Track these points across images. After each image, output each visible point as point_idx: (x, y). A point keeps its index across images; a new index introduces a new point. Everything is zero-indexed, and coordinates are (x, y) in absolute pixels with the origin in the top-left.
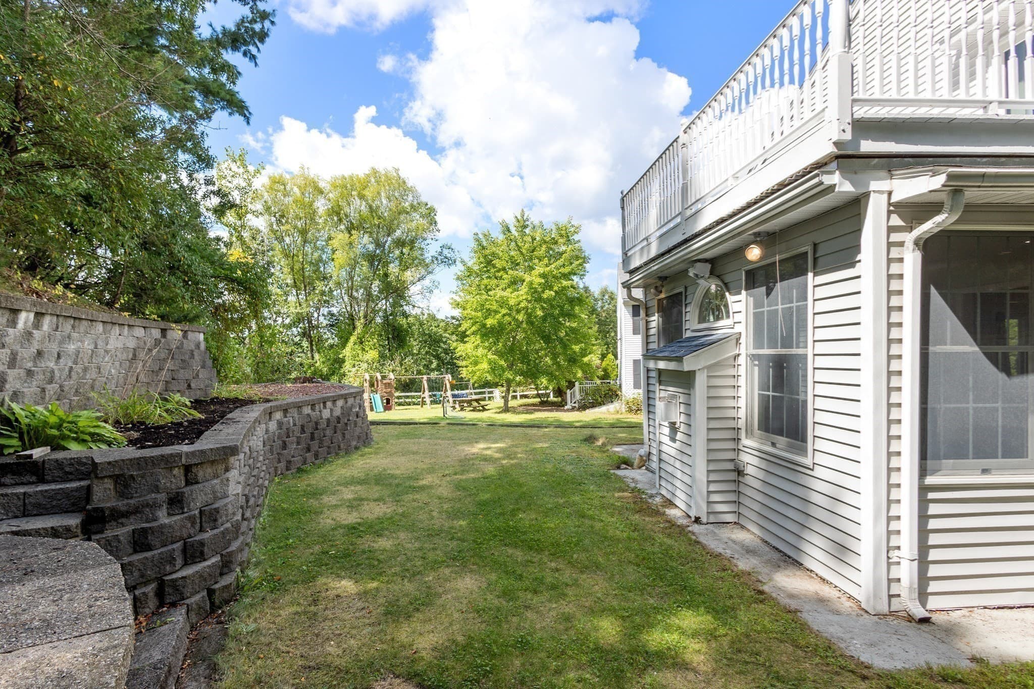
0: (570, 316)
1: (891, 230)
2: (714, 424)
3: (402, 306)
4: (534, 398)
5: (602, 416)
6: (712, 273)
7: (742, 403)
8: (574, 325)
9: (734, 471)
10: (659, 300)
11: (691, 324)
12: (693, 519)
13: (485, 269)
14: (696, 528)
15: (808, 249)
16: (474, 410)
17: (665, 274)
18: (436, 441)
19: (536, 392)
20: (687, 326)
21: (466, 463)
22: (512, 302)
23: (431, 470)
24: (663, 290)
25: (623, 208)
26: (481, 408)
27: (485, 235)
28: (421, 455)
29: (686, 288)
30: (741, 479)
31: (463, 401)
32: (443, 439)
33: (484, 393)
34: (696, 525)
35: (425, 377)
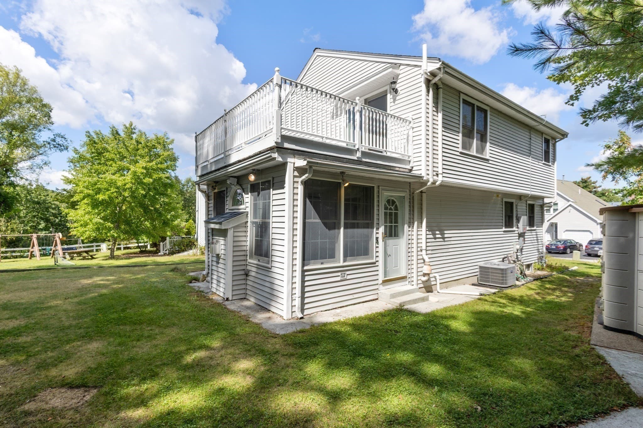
0: (164, 194)
1: (295, 177)
2: (236, 254)
3: (9, 177)
4: (135, 248)
5: (185, 258)
6: (238, 183)
7: (248, 243)
8: (167, 200)
9: (245, 274)
10: (214, 193)
11: (229, 207)
12: (226, 299)
13: (96, 158)
14: (227, 303)
15: (271, 179)
16: (84, 258)
17: (217, 180)
18: (54, 280)
19: (137, 245)
20: (227, 207)
21: (84, 290)
22: (119, 184)
23: (55, 297)
24: (216, 188)
25: (196, 142)
26: (90, 257)
27: (97, 134)
28: (42, 289)
29: (227, 188)
30: (247, 278)
31: (73, 253)
32: (59, 278)
33: (93, 246)
34: (227, 302)
35: (35, 235)
